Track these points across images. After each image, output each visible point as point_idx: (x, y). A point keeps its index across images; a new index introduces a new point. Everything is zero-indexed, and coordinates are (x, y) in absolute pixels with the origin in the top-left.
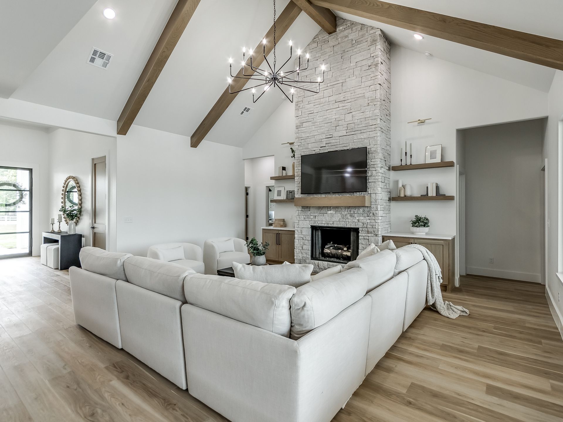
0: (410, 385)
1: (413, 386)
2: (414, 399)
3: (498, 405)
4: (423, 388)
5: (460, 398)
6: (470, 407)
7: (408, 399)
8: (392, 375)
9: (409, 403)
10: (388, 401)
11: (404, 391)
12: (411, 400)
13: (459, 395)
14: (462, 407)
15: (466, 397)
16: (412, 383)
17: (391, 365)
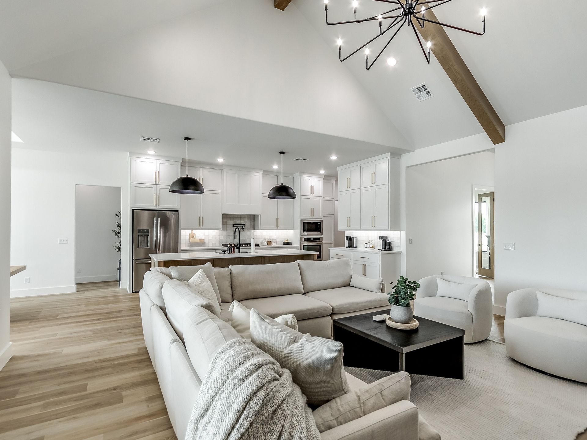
0: (123, 399)
1: (120, 400)
2: (113, 393)
3: (33, 432)
4: (111, 404)
5: (73, 416)
6: (64, 414)
7: (117, 391)
8: (144, 397)
9: (115, 389)
10: (130, 382)
11: (124, 393)
12: (115, 391)
13: (75, 418)
14: (70, 410)
15: (68, 420)
16: (122, 402)
17: (153, 404)
